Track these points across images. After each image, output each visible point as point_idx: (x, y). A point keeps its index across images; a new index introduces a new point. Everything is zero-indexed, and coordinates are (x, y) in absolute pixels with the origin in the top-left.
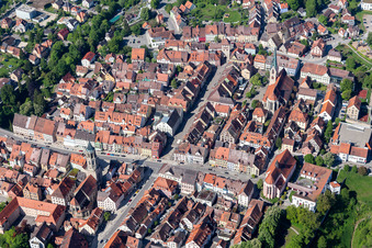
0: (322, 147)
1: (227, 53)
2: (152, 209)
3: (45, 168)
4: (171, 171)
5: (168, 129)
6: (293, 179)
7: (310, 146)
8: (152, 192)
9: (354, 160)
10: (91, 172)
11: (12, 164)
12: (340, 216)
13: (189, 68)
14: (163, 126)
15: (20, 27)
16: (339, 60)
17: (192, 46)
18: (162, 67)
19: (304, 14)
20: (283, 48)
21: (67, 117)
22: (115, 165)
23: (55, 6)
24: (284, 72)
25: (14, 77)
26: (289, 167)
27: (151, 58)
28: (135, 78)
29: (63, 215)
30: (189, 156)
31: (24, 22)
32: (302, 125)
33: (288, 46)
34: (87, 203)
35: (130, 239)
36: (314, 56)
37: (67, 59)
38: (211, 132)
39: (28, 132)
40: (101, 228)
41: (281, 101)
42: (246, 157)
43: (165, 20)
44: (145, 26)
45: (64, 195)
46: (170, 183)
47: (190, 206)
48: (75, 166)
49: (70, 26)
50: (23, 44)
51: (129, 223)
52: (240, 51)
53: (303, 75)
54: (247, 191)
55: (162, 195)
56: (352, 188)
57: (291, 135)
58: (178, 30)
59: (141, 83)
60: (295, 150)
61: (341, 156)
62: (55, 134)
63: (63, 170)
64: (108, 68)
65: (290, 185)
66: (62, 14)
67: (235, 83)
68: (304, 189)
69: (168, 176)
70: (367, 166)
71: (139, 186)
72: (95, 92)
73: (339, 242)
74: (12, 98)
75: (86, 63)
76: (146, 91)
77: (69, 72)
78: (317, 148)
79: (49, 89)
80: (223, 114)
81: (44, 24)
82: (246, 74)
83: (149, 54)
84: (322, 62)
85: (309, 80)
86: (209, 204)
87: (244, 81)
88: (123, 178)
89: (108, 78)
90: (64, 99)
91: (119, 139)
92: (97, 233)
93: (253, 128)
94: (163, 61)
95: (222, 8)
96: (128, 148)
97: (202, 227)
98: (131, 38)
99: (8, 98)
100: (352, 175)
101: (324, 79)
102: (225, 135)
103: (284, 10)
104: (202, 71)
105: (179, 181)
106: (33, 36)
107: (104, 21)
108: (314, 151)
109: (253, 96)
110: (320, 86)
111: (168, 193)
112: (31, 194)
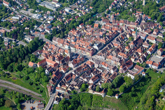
0: (144, 62)
1: (124, 29)
2: (83, 69)
3: (57, 52)
4: (93, 59)
5: (97, 48)
6: (131, 69)
7: (140, 60)
8: (85, 64)
9: (154, 67)
10: (68, 55)
11: (49, 50)
12: (143, 83)
13: (110, 32)
14: (96, 47)
15: (65, 14)
16: (162, 37)
17: (114, 26)
18: (102, 30)
19: (156, 21)
20: (143, 30)
21: (69, 40)
22: (77, 55)
23: (77, 9)
24: (140, 37)
25: (58, 27)
26: (130, 65)
27: (100, 27)
28: (93, 32)
29: (57, 66)
30: (101, 57)
31: (66, 12)
32: (140, 54)
33: (145, 30)
34: (65, 64)
35: (73, 76)
36: (154, 34)
37: (75, 24)
38: (110, 51)
39: (56, 42)
40: (67, 72)
41: (136, 45)
42: (117, 59)
43: (109, 17)
44: (102, 18)
45: (59, 60)
46: (91, 63)
47: (95, 70)
48: (66, 53)
49: (80, 16)
50: (64, 19)
51: (75, 71)
52: (129, 29)
53: (147, 39)
54: (114, 69)
55: (88, 66)
56: (150, 76)
57: (135, 56)
58: (112, 21)
59: (94, 34)
60: (135, 61)
61: (149, 65)
62: (63, 44)
63: (62, 54)
64: (86, 29)
65: (129, 70)
66: (79, 12)
67: (123, 38)
68: (133, 72)
69: (92, 61)
70: (157, 70)
71: (83, 62)
72: (79, 34)
73: (140, 91)
74: (55, 33)
75: (80, 26)
76: (95, 36)
77: (74, 28)
78: (142, 61)
79: (67, 32)
80: (116, 47)
81: (72, 14)
82: (128, 36)
83: (100, 26)
84: (156, 37)
85: (148, 41)
86: (102, 71)
87: (127, 38)
88: (78, 59)
89: (85, 31)
90: (70, 35)
91: (81, 48)
92: (66, 73)
93: (123, 52)
94: (103, 29)
95: (128, 16)
96: (83, 51)
97: (96, 76)
98: (96, 21)
99: (54, 32)
100: (151, 71)
101: (154, 42)
102: (114, 53)
103: (149, 19)
104: (114, 33)
105: (94, 63)
106: (67, 17)
107: (90, 15)
108: (141, 62)
109: (128, 43)
110: (152, 44)
111: (90, 66)
112: (50, 59)
